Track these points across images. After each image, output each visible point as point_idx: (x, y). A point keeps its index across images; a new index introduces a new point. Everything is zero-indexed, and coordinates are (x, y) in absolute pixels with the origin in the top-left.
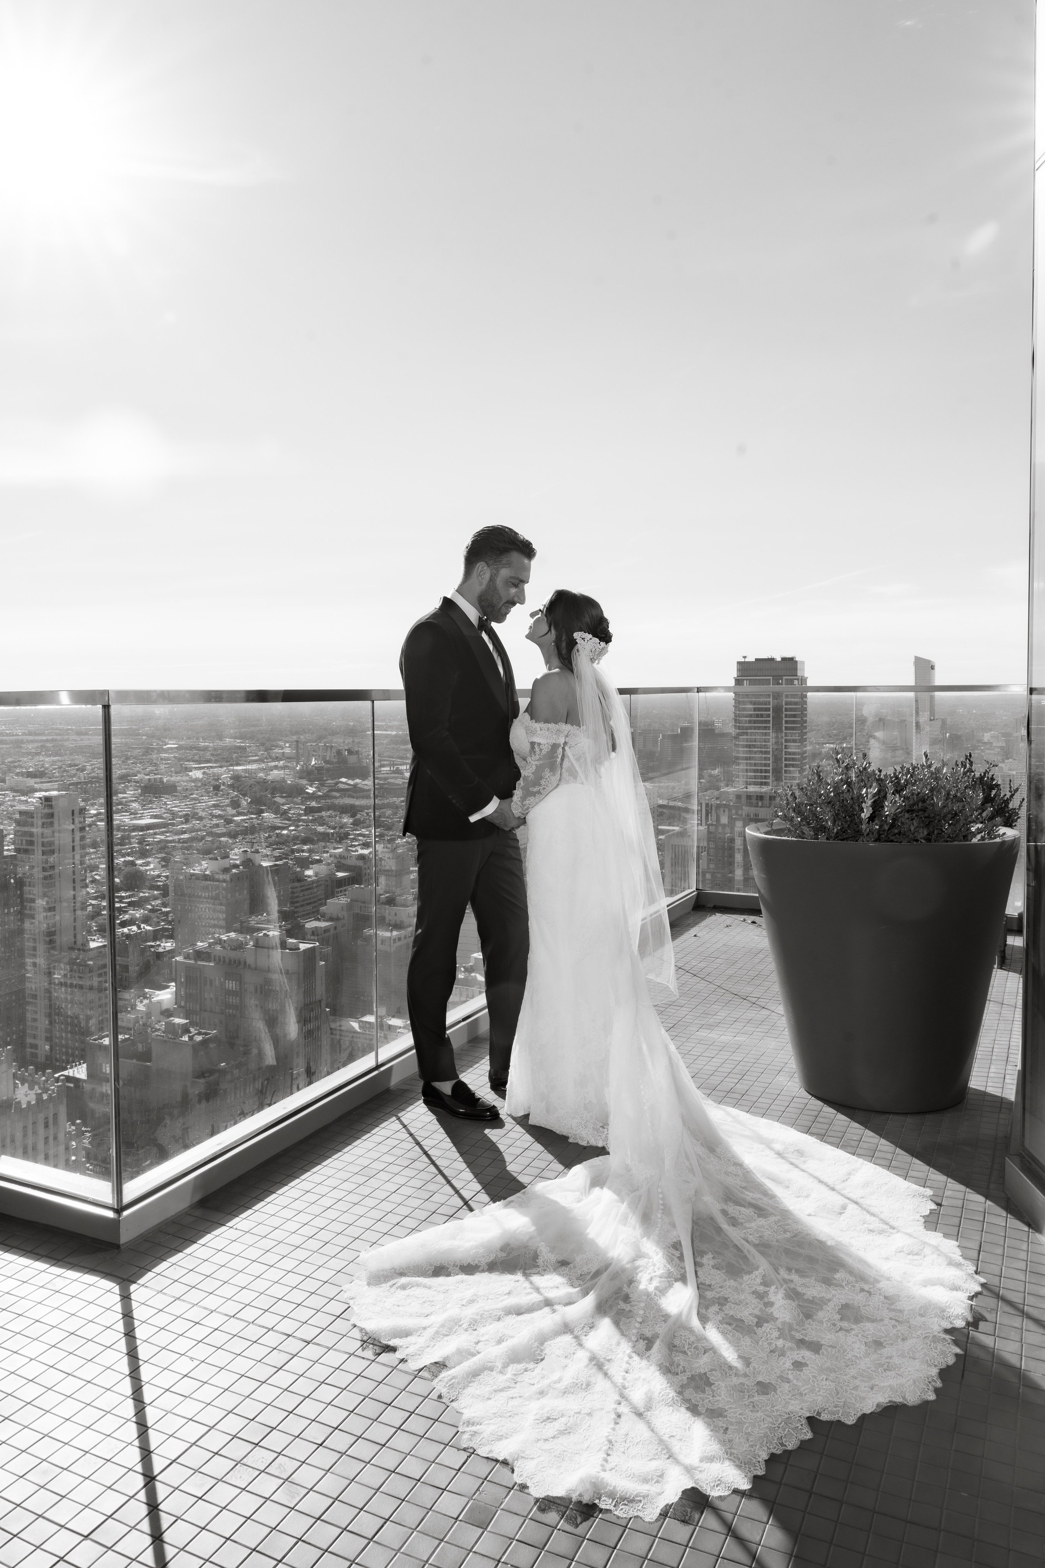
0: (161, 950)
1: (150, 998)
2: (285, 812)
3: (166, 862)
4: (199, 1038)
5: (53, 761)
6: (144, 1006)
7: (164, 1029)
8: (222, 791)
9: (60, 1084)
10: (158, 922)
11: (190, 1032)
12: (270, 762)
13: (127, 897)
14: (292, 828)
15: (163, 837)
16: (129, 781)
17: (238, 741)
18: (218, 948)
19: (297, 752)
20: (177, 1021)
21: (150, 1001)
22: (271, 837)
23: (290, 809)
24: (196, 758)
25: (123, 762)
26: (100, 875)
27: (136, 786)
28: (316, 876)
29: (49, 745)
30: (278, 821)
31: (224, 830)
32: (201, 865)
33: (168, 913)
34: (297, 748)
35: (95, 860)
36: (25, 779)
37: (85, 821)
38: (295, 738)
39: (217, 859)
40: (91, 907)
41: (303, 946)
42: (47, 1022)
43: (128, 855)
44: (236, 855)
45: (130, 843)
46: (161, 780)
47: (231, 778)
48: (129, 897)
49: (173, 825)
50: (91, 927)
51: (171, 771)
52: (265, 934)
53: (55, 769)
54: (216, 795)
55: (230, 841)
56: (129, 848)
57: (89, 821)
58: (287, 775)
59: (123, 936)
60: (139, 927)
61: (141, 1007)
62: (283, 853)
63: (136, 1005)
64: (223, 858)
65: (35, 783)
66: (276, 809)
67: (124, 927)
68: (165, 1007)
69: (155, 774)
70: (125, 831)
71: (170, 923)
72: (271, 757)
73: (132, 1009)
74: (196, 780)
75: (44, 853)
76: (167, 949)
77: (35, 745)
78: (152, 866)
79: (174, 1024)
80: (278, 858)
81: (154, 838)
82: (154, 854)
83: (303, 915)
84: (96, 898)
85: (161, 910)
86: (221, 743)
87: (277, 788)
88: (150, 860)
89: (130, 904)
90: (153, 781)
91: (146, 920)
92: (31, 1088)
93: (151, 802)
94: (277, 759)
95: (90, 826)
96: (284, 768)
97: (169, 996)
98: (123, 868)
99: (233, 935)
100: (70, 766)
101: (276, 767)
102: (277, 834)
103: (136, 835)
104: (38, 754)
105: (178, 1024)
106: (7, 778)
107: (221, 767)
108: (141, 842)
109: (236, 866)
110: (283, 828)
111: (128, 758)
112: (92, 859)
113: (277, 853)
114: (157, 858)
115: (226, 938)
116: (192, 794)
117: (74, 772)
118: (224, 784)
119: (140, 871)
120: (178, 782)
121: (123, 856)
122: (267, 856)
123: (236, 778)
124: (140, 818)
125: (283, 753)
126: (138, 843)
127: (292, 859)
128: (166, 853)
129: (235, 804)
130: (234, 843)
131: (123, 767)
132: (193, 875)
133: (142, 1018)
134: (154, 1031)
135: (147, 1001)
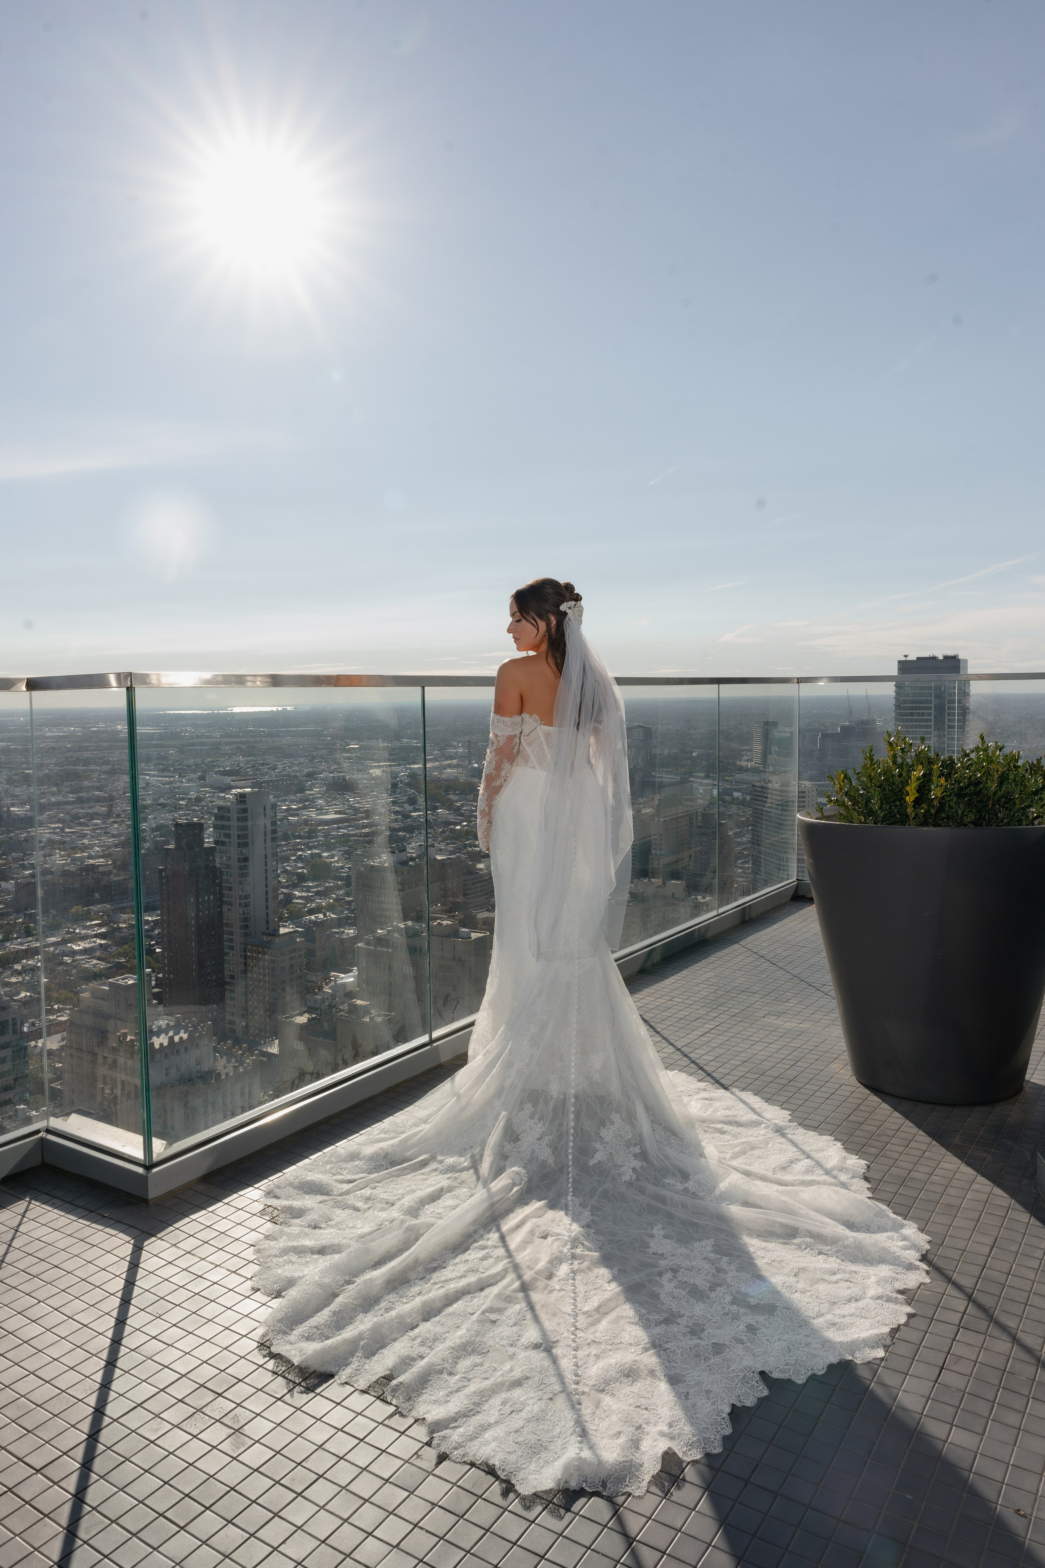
0: (345, 936)
1: (335, 981)
2: (459, 808)
3: (348, 855)
4: (380, 1020)
5: (247, 761)
6: (330, 988)
7: (347, 1010)
8: (400, 788)
9: (254, 1058)
10: (342, 911)
11: (371, 1014)
12: (444, 761)
13: (314, 887)
14: (465, 823)
15: (345, 831)
16: (316, 779)
17: (414, 741)
18: (396, 935)
19: (470, 752)
20: (360, 1003)
21: (335, 983)
22: (445, 832)
23: (462, 805)
24: (375, 757)
25: (310, 761)
26: (291, 866)
27: (322, 784)
28: (487, 869)
29: (243, 747)
30: (451, 816)
31: (402, 825)
32: (381, 858)
33: (351, 902)
34: (469, 748)
35: (286, 853)
36: (223, 777)
37: (276, 816)
38: (467, 738)
39: (395, 853)
40: (282, 896)
41: (474, 936)
42: (243, 1001)
43: (315, 847)
44: (412, 849)
45: (317, 837)
46: (344, 778)
47: (408, 776)
48: (316, 886)
49: (354, 820)
50: (282, 914)
51: (354, 770)
52: (439, 923)
53: (248, 768)
54: (394, 792)
55: (408, 836)
56: (315, 842)
57: (280, 816)
58: (460, 773)
59: (310, 923)
60: (325, 915)
61: (327, 990)
62: (456, 848)
63: (323, 987)
64: (400, 851)
65: (232, 781)
66: (450, 806)
67: (311, 915)
68: (348, 989)
69: (339, 772)
70: (312, 825)
71: (352, 911)
72: (444, 756)
73: (319, 990)
74: (376, 778)
75: (239, 845)
76: (351, 935)
77: (231, 747)
78: (336, 858)
79: (356, 1005)
80: (451, 853)
81: (338, 832)
82: (338, 847)
83: (476, 906)
84: (287, 887)
85: (344, 899)
86: (398, 744)
87: (451, 786)
88: (334, 852)
89: (319, 894)
90: (336, 778)
91: (331, 908)
92: (229, 1060)
93: (335, 799)
94: (451, 758)
95: (281, 820)
96: (457, 766)
97: (352, 979)
98: (310, 860)
99: (410, 923)
100: (263, 765)
101: (450, 766)
102: (450, 829)
103: (322, 829)
104: (235, 754)
105: (360, 1005)
106: (207, 776)
107: (399, 765)
108: (327, 835)
109: (412, 859)
110: (457, 824)
111: (314, 758)
112: (284, 851)
113: (451, 847)
114: (340, 850)
115: (403, 926)
116: (373, 792)
117: (266, 770)
118: (401, 782)
119: (326, 863)
120: (359, 780)
121: (310, 849)
122: (441, 850)
123: (413, 775)
124: (326, 814)
125: (456, 752)
126: (324, 837)
127: (464, 853)
128: (349, 847)
129: (412, 801)
130: (411, 838)
131: (310, 765)
132: (373, 867)
133: (328, 999)
134: (339, 1012)
135: (333, 983)
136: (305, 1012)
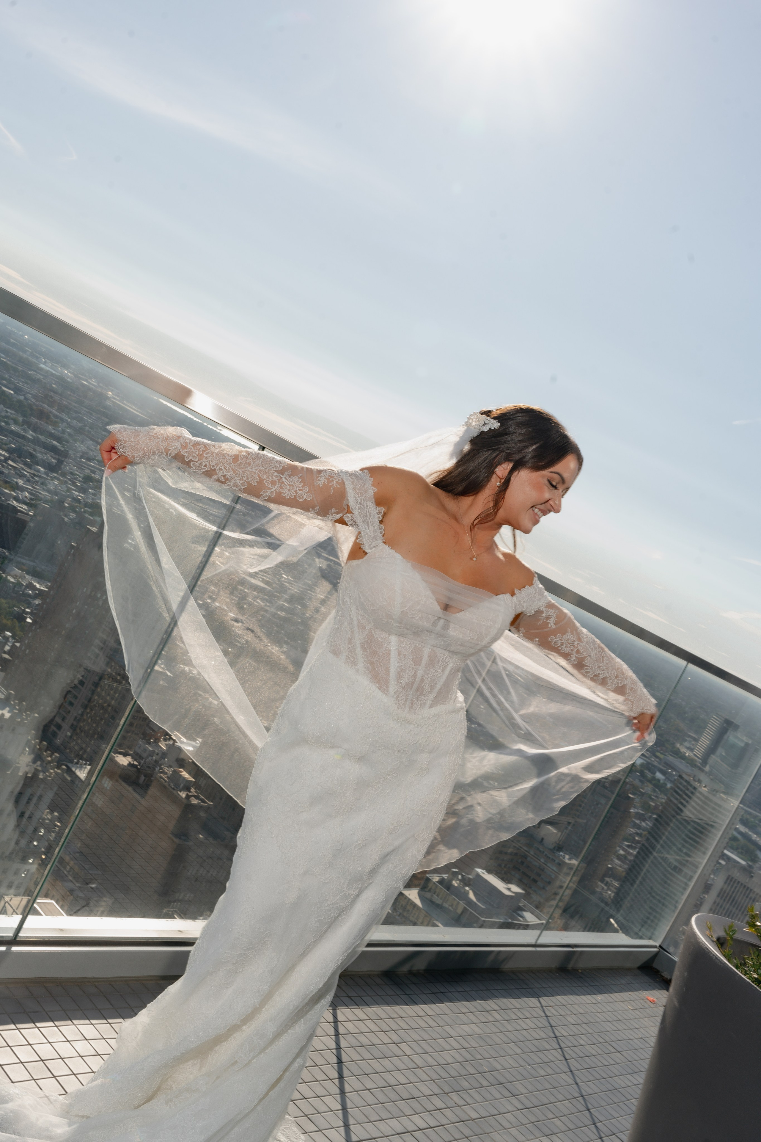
1: (174, 741)
4: (195, 801)
6: (166, 745)
7: (169, 775)
9: (59, 771)
11: (190, 792)
20: (185, 774)
21: (174, 744)
42: (79, 712)
61: (162, 744)
63: (160, 741)
68: (182, 756)
79: (181, 775)
92: (34, 762)
97: (191, 749)
105: (184, 778)
133: (157, 754)
134: (161, 773)
135: (171, 742)
136: (129, 755)
